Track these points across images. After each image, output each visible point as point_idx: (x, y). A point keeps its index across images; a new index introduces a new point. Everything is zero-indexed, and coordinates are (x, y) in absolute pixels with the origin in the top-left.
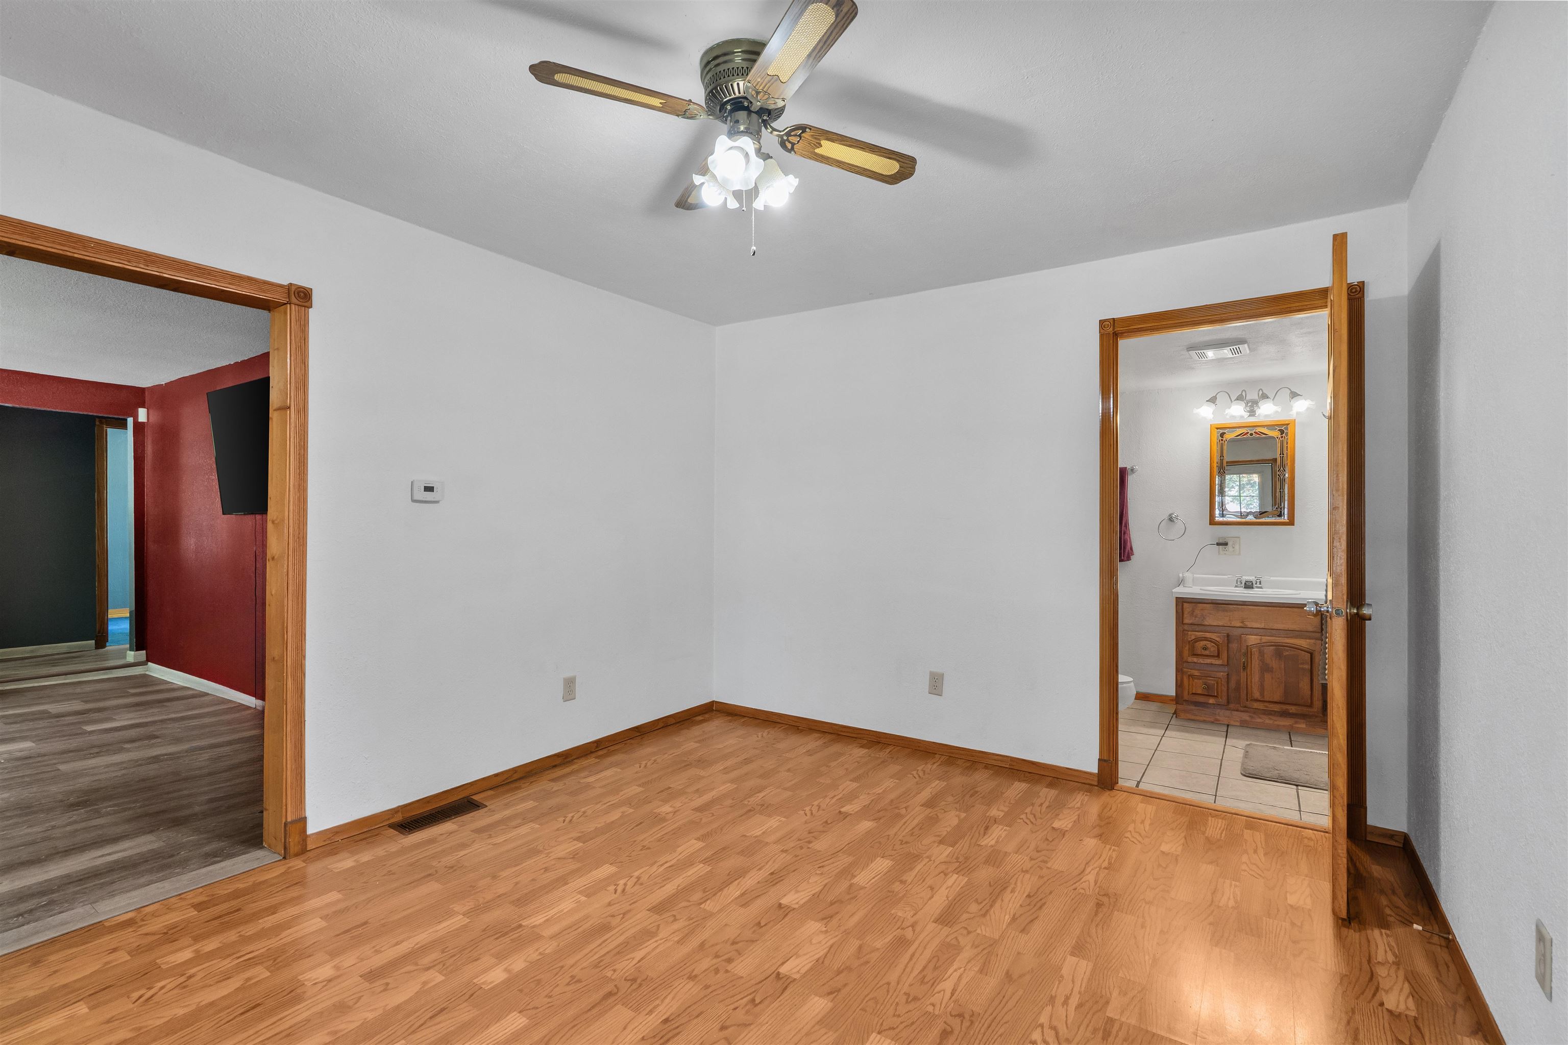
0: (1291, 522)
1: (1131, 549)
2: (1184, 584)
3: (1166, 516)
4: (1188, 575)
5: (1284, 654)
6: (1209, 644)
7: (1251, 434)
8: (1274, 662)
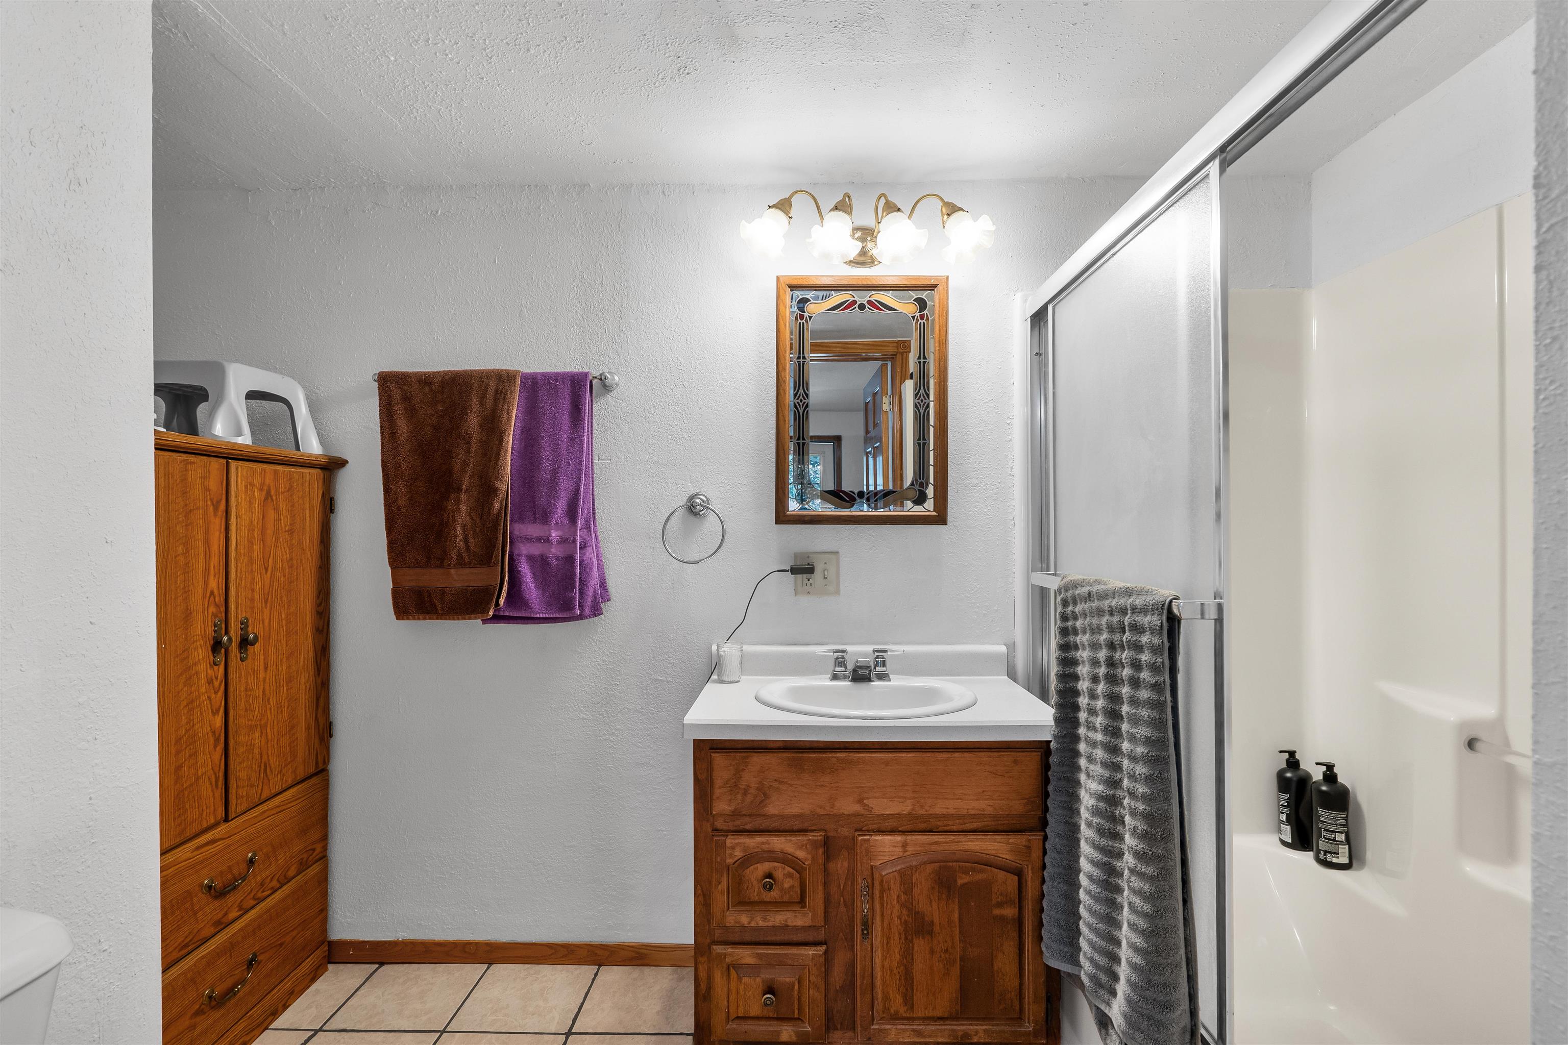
0: (940, 518)
1: (603, 585)
2: (719, 675)
3: (682, 500)
4: (730, 651)
5: (960, 882)
6: (781, 871)
7: (862, 307)
8: (935, 905)
